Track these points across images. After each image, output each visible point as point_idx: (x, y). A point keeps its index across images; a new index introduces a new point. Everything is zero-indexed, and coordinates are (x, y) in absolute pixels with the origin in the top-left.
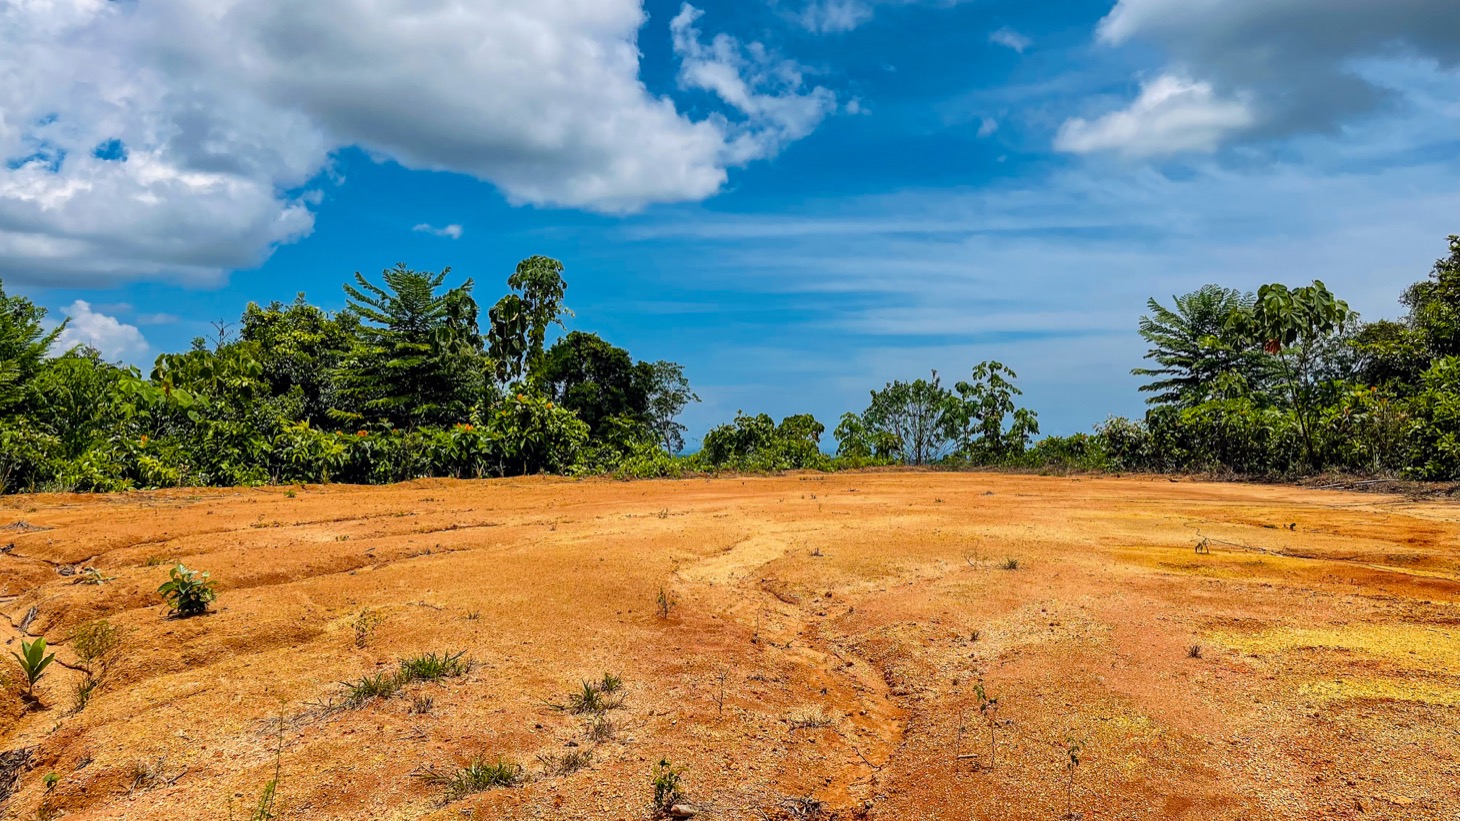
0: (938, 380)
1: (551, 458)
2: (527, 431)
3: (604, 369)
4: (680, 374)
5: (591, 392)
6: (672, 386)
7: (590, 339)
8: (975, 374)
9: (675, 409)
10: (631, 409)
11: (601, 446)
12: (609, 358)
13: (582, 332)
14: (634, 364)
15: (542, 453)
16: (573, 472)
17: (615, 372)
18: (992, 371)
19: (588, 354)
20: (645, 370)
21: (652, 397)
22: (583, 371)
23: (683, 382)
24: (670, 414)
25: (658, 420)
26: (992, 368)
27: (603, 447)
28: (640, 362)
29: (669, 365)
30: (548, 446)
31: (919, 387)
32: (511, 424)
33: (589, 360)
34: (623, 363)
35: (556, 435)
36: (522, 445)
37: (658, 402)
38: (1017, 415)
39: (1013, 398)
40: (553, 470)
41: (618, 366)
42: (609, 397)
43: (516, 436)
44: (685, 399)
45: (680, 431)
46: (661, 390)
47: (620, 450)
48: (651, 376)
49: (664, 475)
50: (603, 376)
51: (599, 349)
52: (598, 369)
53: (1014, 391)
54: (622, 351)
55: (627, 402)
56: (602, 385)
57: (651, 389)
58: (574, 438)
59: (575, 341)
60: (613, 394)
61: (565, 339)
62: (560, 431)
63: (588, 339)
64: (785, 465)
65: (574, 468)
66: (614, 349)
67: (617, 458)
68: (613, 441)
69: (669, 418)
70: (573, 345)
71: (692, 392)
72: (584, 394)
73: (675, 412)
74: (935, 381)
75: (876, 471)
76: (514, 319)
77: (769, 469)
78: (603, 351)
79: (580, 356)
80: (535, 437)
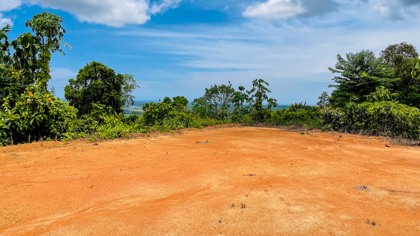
0: (231, 85)
1: (52, 129)
2: (35, 114)
3: (105, 76)
4: (132, 78)
5: (100, 84)
6: (130, 83)
7: (99, 65)
8: (254, 84)
9: (131, 90)
10: (115, 91)
11: (86, 119)
12: (107, 72)
13: (96, 62)
14: (116, 74)
15: (46, 126)
16: (66, 137)
17: (109, 77)
18: (260, 83)
19: (99, 70)
20: (120, 77)
21: (123, 86)
22: (97, 76)
23: (134, 81)
24: (129, 92)
25: (125, 94)
26: (259, 81)
27: (88, 119)
28: (118, 74)
29: (129, 75)
30: (51, 122)
31: (223, 87)
32: (25, 110)
33: (99, 72)
34: (112, 74)
35: (56, 116)
36: (31, 123)
37: (125, 88)
38: (269, 101)
39: (267, 94)
40: (53, 136)
41: (110, 75)
42: (107, 86)
43: (27, 117)
44: (135, 87)
45: (133, 98)
46: (126, 84)
47: (97, 120)
48: (122, 79)
49: (120, 136)
50: (104, 79)
51: (103, 68)
52: (102, 75)
53: (268, 91)
54: (112, 70)
55: (114, 88)
56: (104, 82)
57: (122, 84)
58: (67, 117)
59: (94, 65)
60: (108, 85)
61: (90, 64)
62: (58, 113)
63: (99, 64)
64: (181, 126)
65: (66, 134)
66: (109, 69)
67: (96, 125)
68: (94, 115)
69: (129, 94)
70: (93, 66)
71: (137, 85)
72: (97, 85)
73: (131, 91)
74: (230, 85)
75: (220, 127)
76: (27, 47)
77: (174, 129)
78: (104, 69)
79: (95, 71)
80: (40, 117)
